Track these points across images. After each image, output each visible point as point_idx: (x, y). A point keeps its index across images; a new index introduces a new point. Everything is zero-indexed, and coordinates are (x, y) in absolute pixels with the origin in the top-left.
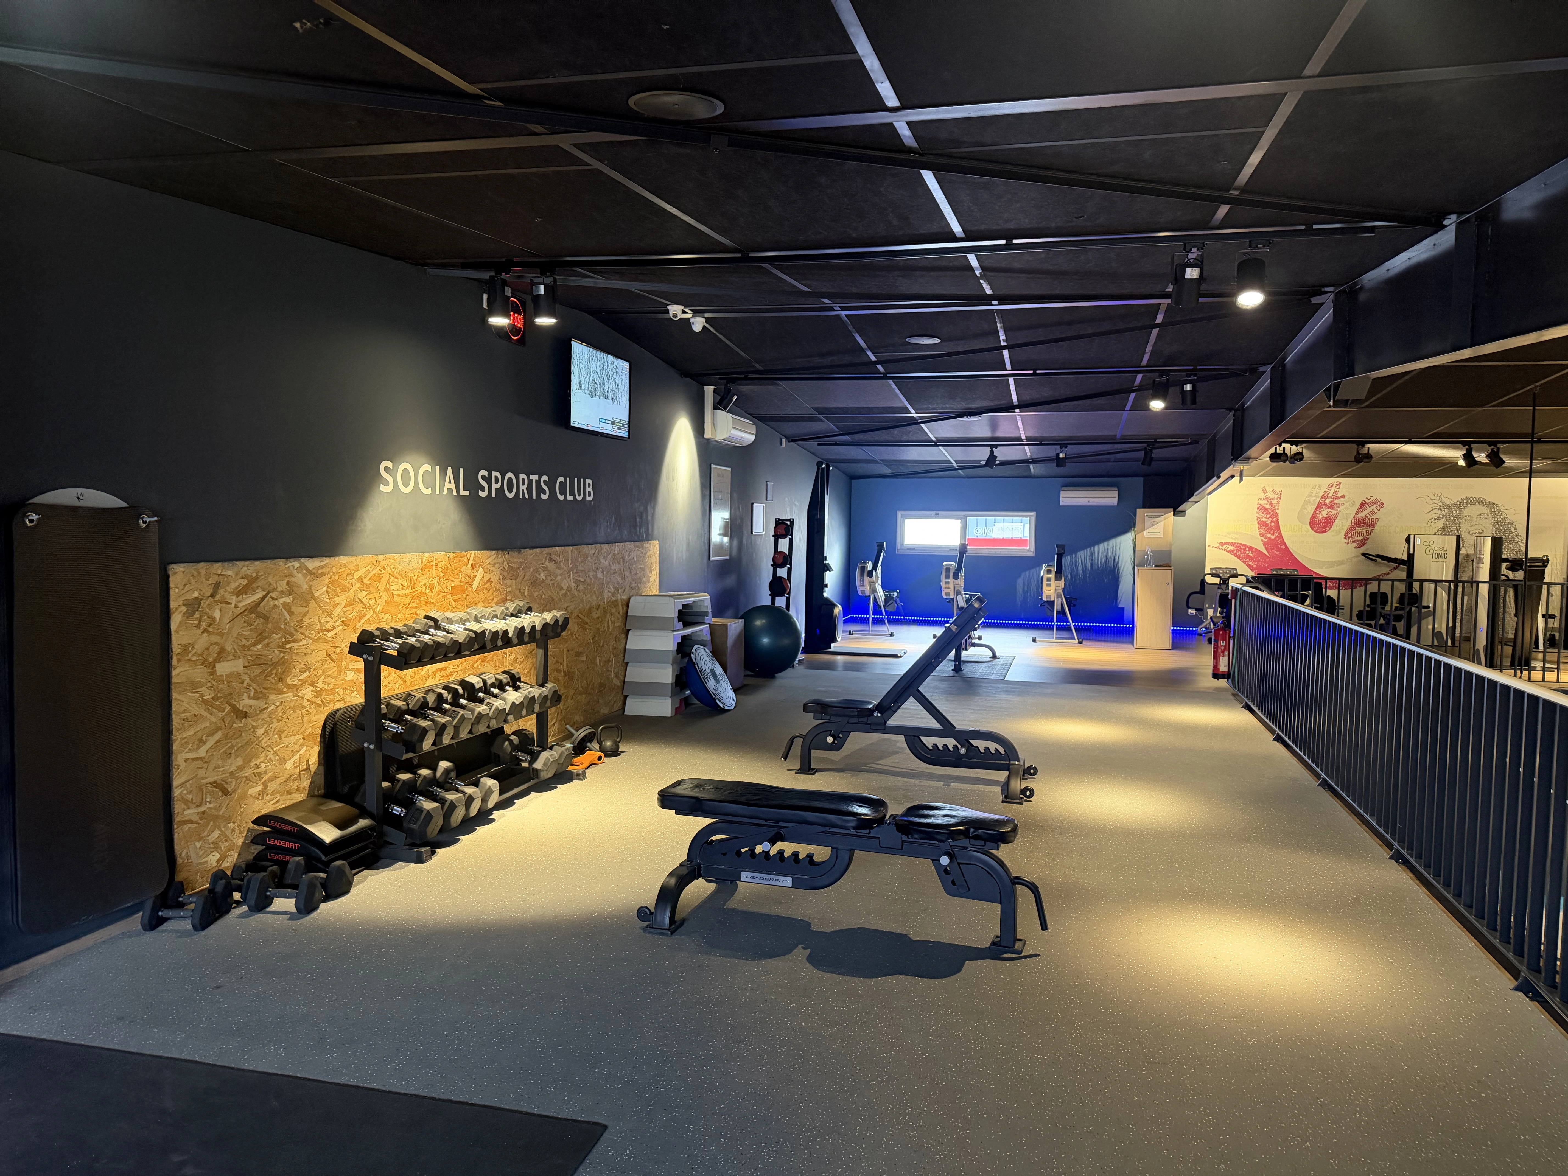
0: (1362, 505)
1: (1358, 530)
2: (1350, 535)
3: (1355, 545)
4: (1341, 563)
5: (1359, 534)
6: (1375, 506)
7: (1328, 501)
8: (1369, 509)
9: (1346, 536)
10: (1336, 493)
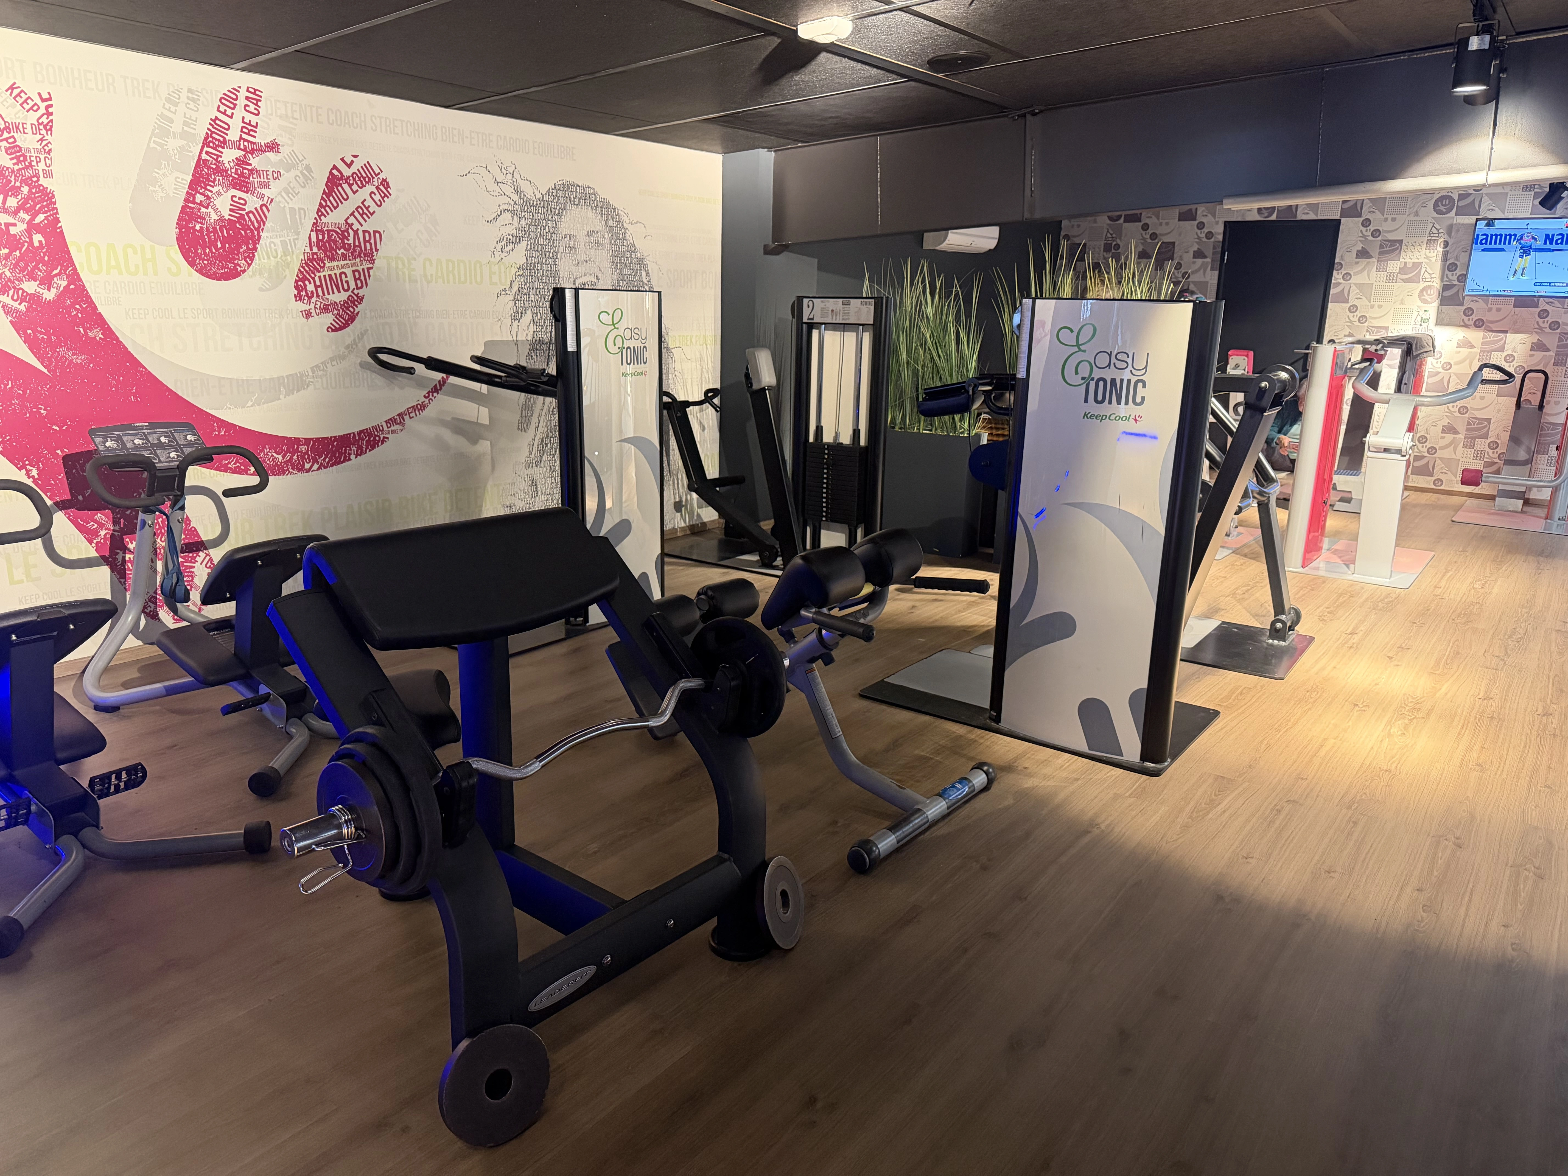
0: (334, 181)
1: (332, 268)
2: (310, 287)
3: (329, 319)
4: (297, 383)
5: (336, 284)
6: (370, 188)
7: (229, 156)
8: (354, 201)
9: (301, 293)
10: (249, 128)
